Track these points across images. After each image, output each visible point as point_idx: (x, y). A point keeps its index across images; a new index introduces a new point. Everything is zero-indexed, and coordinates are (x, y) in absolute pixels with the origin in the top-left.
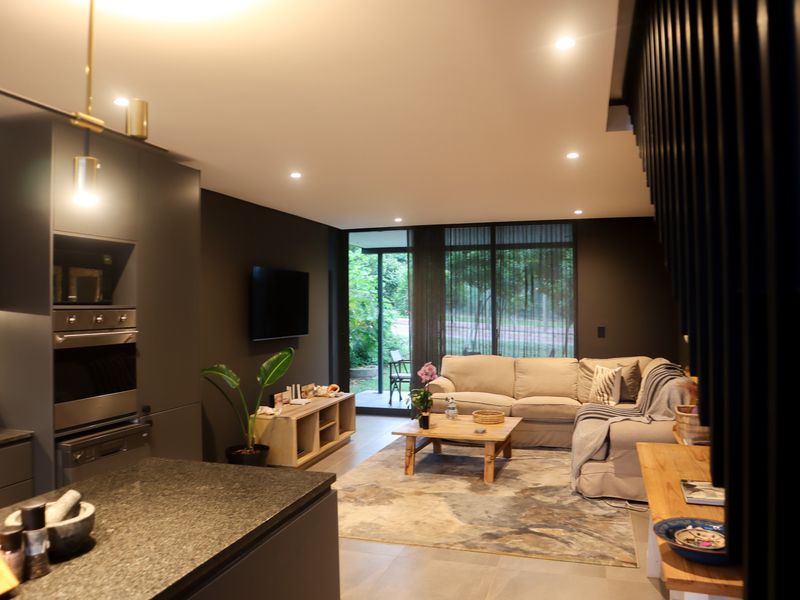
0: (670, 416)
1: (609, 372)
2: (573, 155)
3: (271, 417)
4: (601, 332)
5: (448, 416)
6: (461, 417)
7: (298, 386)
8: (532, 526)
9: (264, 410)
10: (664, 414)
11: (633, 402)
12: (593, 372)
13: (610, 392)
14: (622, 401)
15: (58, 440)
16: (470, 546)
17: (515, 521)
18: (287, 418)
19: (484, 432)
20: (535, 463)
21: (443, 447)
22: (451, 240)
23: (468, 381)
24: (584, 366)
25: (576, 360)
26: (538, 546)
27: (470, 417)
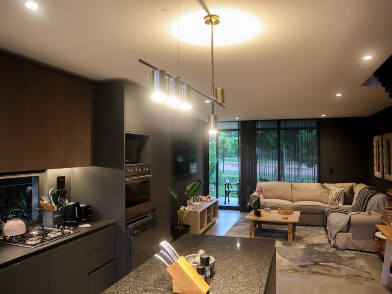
0: (378, 212)
1: (339, 190)
2: (339, 95)
3: (188, 211)
4: (332, 171)
5: (266, 211)
6: (272, 211)
7: (195, 197)
8: (319, 262)
9: (182, 208)
10: (375, 211)
11: (351, 204)
12: (330, 190)
13: (339, 199)
14: (344, 204)
15: (127, 224)
16: (296, 271)
17: (311, 260)
18: (195, 212)
19: (287, 218)
20: (308, 232)
21: (262, 225)
22: (259, 126)
23: (269, 194)
24: (324, 187)
25: (320, 184)
26: (326, 271)
27: (277, 211)
